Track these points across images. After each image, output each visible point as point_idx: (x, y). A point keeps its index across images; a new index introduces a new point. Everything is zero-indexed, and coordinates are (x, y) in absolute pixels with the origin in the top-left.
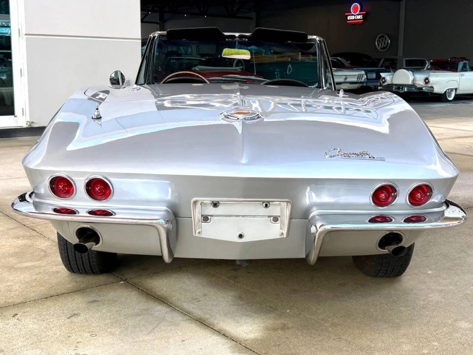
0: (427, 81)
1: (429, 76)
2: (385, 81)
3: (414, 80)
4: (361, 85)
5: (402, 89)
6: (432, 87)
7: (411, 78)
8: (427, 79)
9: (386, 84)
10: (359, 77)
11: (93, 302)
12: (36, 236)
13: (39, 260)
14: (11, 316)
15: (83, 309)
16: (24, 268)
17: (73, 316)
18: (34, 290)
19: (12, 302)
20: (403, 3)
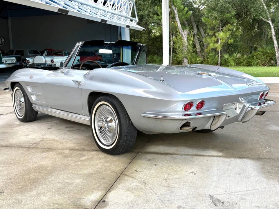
0: (53, 61)
1: (53, 59)
2: (29, 62)
3: (45, 61)
4: (14, 65)
5: (40, 66)
6: (55, 64)
7: (44, 60)
8: (52, 60)
9: (30, 64)
10: (12, 60)
11: (149, 160)
12: (50, 149)
13: (84, 156)
14: (136, 172)
15: (153, 163)
16: (88, 159)
17: (156, 165)
18: (117, 163)
19: (122, 168)
20: (9, 20)
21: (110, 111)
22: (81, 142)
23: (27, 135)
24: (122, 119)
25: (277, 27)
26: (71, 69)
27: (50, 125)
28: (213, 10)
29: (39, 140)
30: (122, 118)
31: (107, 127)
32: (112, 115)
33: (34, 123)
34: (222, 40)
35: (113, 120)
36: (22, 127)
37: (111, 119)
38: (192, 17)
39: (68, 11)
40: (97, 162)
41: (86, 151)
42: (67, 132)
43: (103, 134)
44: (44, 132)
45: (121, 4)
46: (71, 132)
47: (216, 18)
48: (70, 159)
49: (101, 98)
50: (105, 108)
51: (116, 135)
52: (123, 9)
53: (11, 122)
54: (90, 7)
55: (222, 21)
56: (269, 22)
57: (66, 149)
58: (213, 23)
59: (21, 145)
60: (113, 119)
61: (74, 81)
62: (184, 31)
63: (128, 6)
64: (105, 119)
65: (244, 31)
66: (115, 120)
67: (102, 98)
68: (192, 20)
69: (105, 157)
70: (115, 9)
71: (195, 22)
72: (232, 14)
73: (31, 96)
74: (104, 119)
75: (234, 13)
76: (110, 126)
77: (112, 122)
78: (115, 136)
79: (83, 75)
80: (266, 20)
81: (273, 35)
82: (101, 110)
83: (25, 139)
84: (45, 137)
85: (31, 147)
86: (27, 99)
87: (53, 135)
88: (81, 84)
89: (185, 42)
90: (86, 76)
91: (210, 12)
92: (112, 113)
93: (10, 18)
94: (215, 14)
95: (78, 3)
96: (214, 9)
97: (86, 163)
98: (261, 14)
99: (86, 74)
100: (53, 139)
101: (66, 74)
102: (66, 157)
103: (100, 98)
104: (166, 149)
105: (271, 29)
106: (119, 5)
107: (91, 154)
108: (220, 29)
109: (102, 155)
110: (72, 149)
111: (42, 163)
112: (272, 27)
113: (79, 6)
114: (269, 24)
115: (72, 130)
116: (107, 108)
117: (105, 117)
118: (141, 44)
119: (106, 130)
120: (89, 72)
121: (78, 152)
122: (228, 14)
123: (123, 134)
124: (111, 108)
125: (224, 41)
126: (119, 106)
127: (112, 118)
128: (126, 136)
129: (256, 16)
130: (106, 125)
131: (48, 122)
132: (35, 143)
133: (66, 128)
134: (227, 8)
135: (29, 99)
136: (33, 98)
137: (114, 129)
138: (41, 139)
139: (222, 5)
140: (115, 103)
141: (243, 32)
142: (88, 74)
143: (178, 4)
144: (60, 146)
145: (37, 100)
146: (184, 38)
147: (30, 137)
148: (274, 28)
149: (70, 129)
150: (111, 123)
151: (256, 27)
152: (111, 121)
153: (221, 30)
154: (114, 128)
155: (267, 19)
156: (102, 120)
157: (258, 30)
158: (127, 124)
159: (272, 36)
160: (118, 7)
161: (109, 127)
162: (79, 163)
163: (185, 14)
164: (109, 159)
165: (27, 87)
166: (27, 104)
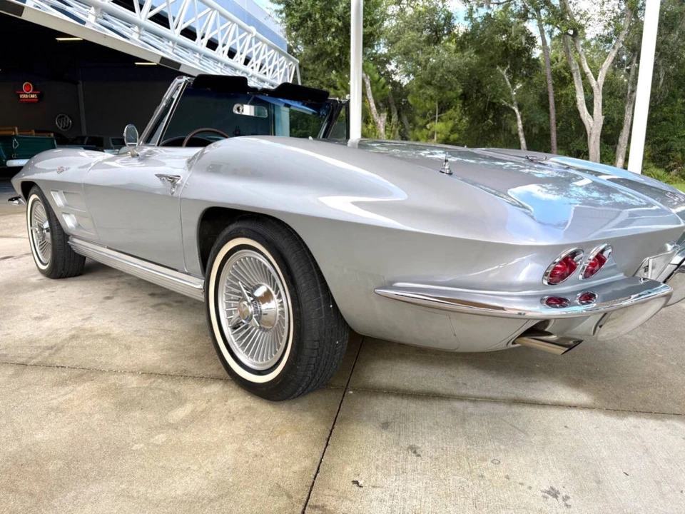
11: (385, 425)
12: (86, 373)
13: (182, 402)
14: (356, 488)
15: (402, 439)
16: (193, 419)
17: (414, 450)
18: (286, 441)
19: (306, 468)
20: (80, 86)
21: (265, 267)
22: (180, 346)
23: (39, 319)
24: (305, 297)
25: (526, 117)
26: (158, 145)
27: (113, 287)
28: (427, 85)
29: (69, 334)
30: (306, 294)
31: (254, 318)
32: (271, 281)
33: (76, 280)
34: (439, 135)
35: (275, 296)
36: (43, 291)
37: (268, 290)
38: (391, 97)
39: (179, 65)
40: (222, 431)
41: (190, 382)
42: (151, 309)
43: (244, 341)
44: (89, 309)
45: (276, 66)
46: (159, 310)
47: (431, 97)
48: (137, 414)
49: (238, 226)
50: (250, 258)
51: (283, 345)
52: (278, 74)
53: (21, 277)
54: (222, 63)
55: (439, 104)
56: (514, 108)
57: (133, 373)
58: (427, 106)
59: (6, 355)
60: (273, 292)
61: (160, 176)
62: (380, 116)
63: (286, 70)
64: (247, 289)
65: (471, 122)
66: (279, 297)
67: (239, 228)
68: (391, 101)
69: (248, 408)
70: (265, 73)
71: (395, 105)
72: (457, 93)
73: (63, 215)
74: (245, 291)
75: (460, 91)
76: (264, 312)
77: (269, 301)
78: (279, 346)
79: (186, 160)
80: (510, 105)
81: (519, 129)
82: (236, 264)
83: (30, 333)
84: (88, 325)
85: (34, 361)
86: (54, 224)
87: (113, 318)
88: (179, 186)
89: (381, 134)
90: (195, 162)
91: (421, 87)
92: (270, 273)
93: (81, 82)
94: (431, 91)
95: (200, 54)
96: (429, 83)
97: (187, 438)
98: (502, 96)
99: (194, 158)
100: (108, 331)
101: (143, 159)
102: (126, 404)
103: (232, 227)
104: (420, 374)
105: (516, 120)
106: (272, 67)
107: (206, 395)
108: (437, 116)
109: (239, 401)
110: (149, 373)
111: (39, 436)
112: (519, 117)
113: (200, 60)
114: (514, 111)
115: (165, 304)
116: (255, 259)
117: (249, 284)
118: (337, 99)
119: (252, 327)
120: (203, 151)
121: (167, 385)
122: (451, 93)
123: (307, 345)
124: (269, 260)
125: (443, 136)
126: (294, 256)
127: (271, 289)
128: (316, 351)
129: (494, 98)
130: (251, 309)
131: (109, 281)
132: (52, 348)
133: (149, 297)
134: (449, 82)
135: (59, 225)
136: (69, 222)
137: (277, 322)
138: (74, 332)
139: (443, 76)
140: (283, 243)
141: (471, 124)
142: (199, 158)
143: (371, 71)
144: (119, 361)
145: (78, 226)
146: (380, 127)
147: (45, 324)
148: (522, 118)
149: (159, 301)
150: (267, 303)
151: (491, 117)
152: (267, 297)
153: (439, 118)
154: (278, 319)
155: (512, 103)
156: (238, 291)
157: (493, 121)
158: (320, 312)
159: (518, 132)
160: (269, 70)
161: (260, 315)
162: (160, 438)
163: (380, 88)
164: (258, 421)
165: (52, 193)
166: (56, 237)
